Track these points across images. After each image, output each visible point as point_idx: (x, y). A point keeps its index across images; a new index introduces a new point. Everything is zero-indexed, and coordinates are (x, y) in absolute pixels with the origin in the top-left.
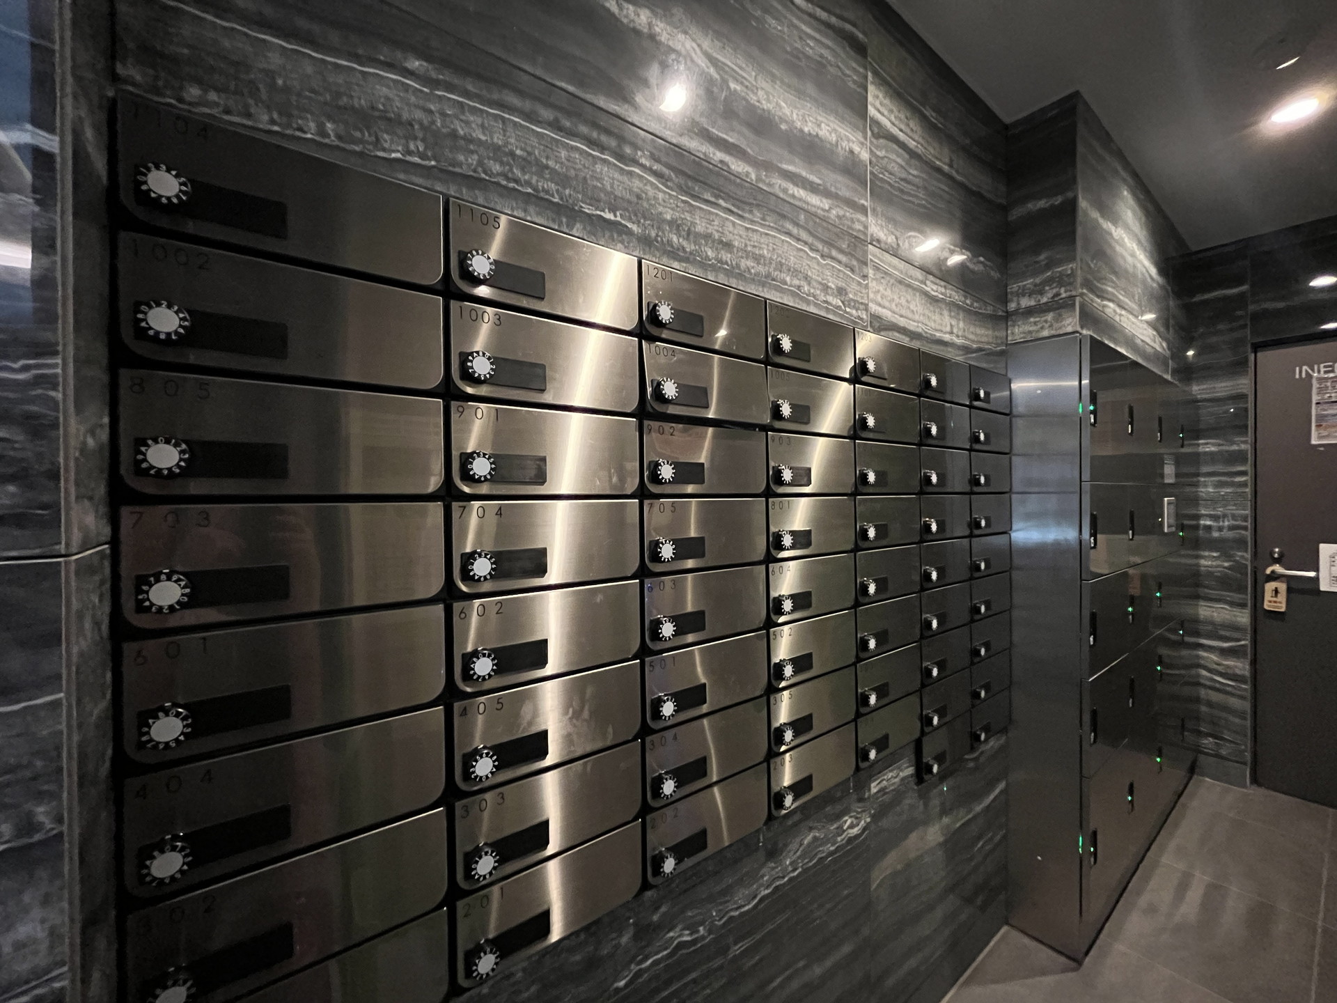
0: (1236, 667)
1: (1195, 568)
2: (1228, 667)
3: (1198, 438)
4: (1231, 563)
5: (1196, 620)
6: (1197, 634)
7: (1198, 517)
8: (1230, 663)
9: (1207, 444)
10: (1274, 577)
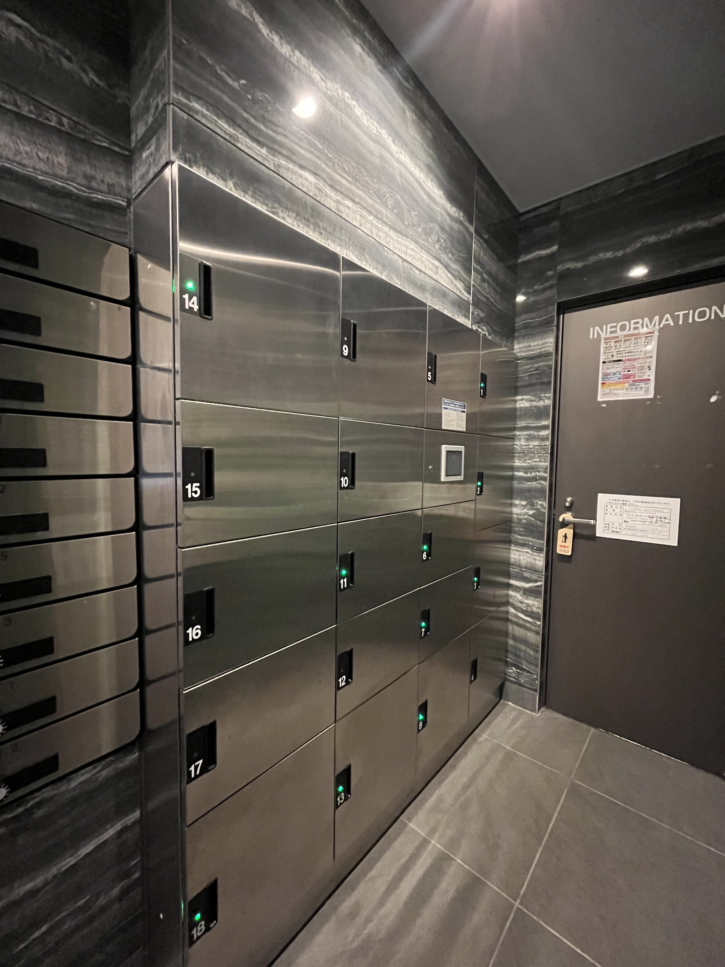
0: (533, 605)
1: (509, 515)
2: (528, 605)
3: (516, 394)
4: (534, 511)
5: (508, 563)
6: (509, 575)
7: (512, 468)
8: (530, 601)
9: (522, 400)
10: (564, 524)
